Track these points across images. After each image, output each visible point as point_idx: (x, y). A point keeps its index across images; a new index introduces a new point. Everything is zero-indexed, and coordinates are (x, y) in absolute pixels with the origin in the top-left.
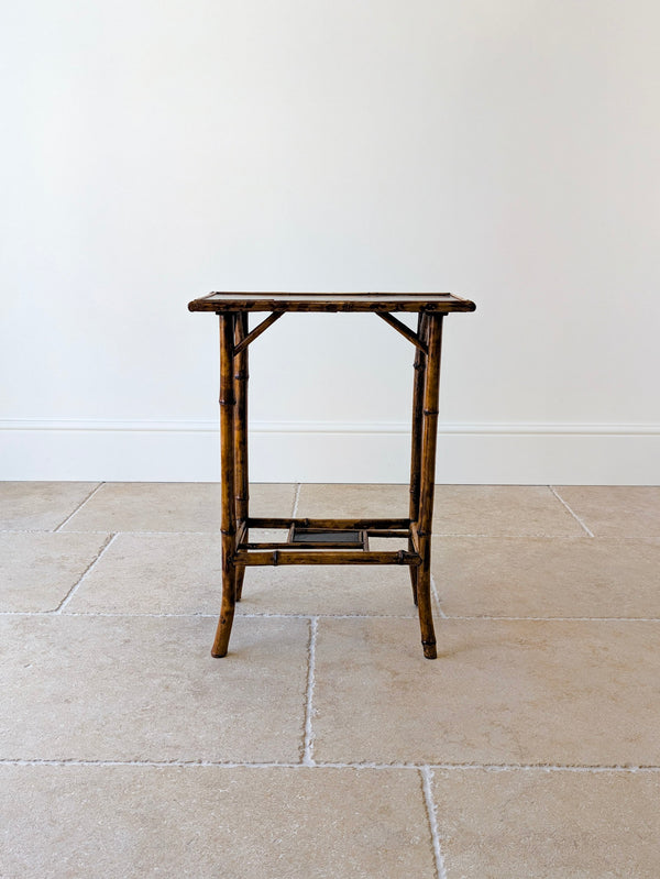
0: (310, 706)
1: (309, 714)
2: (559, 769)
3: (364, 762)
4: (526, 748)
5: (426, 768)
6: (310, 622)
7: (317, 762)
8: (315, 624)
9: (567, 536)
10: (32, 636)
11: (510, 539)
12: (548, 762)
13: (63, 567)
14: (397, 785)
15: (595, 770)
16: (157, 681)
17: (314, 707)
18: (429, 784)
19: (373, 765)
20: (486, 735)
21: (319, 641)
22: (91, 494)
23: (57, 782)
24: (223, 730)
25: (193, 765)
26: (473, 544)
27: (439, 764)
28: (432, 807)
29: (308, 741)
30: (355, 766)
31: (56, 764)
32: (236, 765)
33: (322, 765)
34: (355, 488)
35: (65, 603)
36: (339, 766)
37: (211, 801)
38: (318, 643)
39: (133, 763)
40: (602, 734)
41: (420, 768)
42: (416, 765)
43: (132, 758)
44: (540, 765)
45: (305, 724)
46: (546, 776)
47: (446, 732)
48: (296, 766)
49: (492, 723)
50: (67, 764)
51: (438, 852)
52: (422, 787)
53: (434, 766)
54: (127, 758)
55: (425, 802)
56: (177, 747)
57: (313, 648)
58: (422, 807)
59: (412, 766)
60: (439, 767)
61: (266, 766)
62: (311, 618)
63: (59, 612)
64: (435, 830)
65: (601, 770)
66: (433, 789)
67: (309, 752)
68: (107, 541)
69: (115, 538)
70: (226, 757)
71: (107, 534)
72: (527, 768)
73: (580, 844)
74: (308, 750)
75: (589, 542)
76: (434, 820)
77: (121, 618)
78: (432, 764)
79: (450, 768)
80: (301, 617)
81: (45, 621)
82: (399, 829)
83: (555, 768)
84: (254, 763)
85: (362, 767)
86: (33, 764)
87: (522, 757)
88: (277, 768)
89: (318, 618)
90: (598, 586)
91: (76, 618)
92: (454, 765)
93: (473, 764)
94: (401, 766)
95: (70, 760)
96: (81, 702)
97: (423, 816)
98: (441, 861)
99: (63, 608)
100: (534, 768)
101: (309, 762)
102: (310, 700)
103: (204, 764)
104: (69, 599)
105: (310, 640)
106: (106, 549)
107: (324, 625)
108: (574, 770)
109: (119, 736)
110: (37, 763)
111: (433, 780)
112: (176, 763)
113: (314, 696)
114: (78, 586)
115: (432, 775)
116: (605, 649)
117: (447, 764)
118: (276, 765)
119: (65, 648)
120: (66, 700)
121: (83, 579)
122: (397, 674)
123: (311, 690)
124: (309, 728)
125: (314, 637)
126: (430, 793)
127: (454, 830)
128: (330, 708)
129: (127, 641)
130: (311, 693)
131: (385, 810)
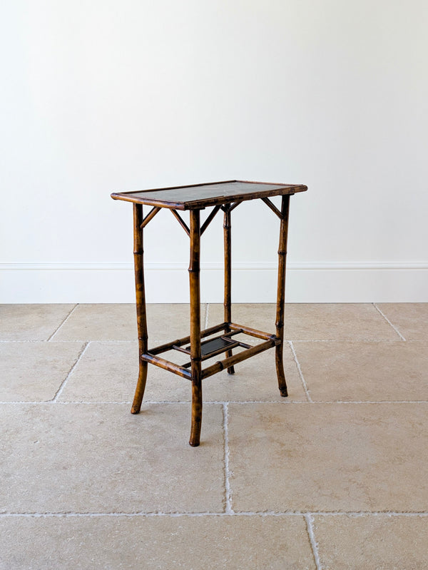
0: (227, 470)
1: (227, 475)
2: (397, 515)
3: (266, 511)
4: (374, 499)
5: (309, 515)
6: (223, 407)
7: (235, 512)
8: (226, 408)
9: (388, 340)
10: (37, 419)
11: (351, 343)
12: (390, 509)
13: (55, 368)
14: (290, 528)
15: (421, 515)
16: (123, 452)
17: (230, 470)
18: (311, 527)
19: (273, 513)
20: (347, 489)
21: (230, 420)
22: (70, 313)
23: (62, 529)
24: (171, 488)
25: (152, 515)
26: (326, 347)
27: (317, 512)
28: (315, 544)
29: (228, 497)
30: (261, 514)
31: (60, 515)
32: (179, 515)
33: (239, 514)
34: (248, 307)
35: (59, 394)
36: (250, 514)
37: (167, 542)
38: (229, 422)
39: (112, 514)
40: (424, 487)
41: (305, 515)
42: (302, 512)
43: (111, 510)
44: (385, 512)
45: (225, 483)
46: (389, 520)
47: (320, 488)
48: (222, 515)
49: (350, 481)
50: (68, 515)
52: (306, 530)
53: (314, 514)
54: (108, 511)
55: (310, 541)
56: (140, 502)
57: (226, 425)
58: (308, 545)
59: (298, 514)
60: (317, 514)
61: (200, 515)
62: (223, 403)
63: (55, 401)
64: (318, 561)
65: (425, 515)
66: (314, 531)
67: (229, 504)
68: (83, 348)
69: (88, 345)
70: (174, 508)
71: (83, 342)
72: (376, 514)
74: (228, 502)
75: (403, 344)
76: (317, 554)
77: (96, 406)
78: (312, 512)
79: (325, 514)
80: (216, 403)
81: (46, 408)
82: (295, 561)
83: (395, 514)
84: (193, 513)
85: (266, 515)
86: (45, 516)
87: (372, 506)
88: (208, 516)
89: (228, 403)
90: (412, 377)
91: (66, 406)
92: (327, 512)
93: (340, 511)
94: (291, 514)
95: (69, 512)
96: (74, 468)
97: (310, 550)
99: (57, 398)
100: (381, 514)
101: (230, 511)
102: (227, 466)
103: (160, 514)
104: (61, 391)
105: (224, 420)
106: (83, 353)
107: (232, 409)
108: (407, 515)
109: (101, 494)
110: (48, 515)
111: (314, 524)
112: (141, 514)
113: (229, 462)
114: (66, 382)
115: (313, 520)
116: (421, 424)
117: (322, 512)
118: (208, 514)
119: (60, 428)
120: (65, 468)
121: (69, 376)
122: (284, 445)
123: (227, 457)
124: (228, 487)
125: (226, 418)
126: (313, 533)
127: (331, 561)
128: (241, 471)
129: (102, 423)
130: (227, 460)
131: (284, 547)
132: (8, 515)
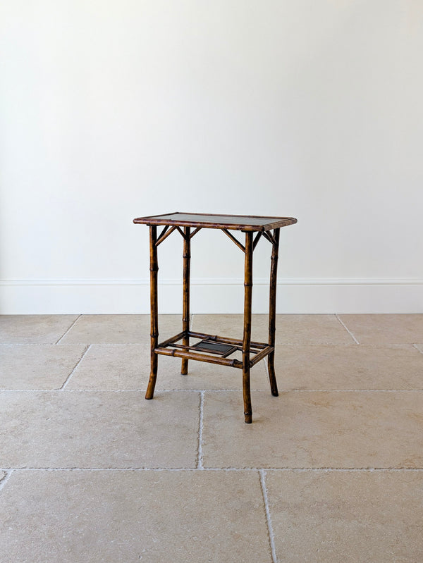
0: (201, 439)
1: (200, 443)
2: (332, 470)
3: (230, 467)
4: (315, 460)
5: (262, 471)
6: (200, 394)
7: (205, 468)
8: (203, 394)
9: (344, 344)
10: (49, 403)
11: (312, 346)
12: (327, 466)
13: (63, 364)
14: (247, 479)
15: (351, 471)
16: (118, 427)
17: (203, 439)
18: (264, 478)
19: (235, 469)
20: (295, 453)
21: (205, 404)
22: (74, 322)
23: (69, 479)
24: (155, 452)
25: (140, 470)
26: (291, 349)
28: (265, 490)
29: (200, 457)
30: (225, 469)
31: (68, 470)
32: (160, 470)
33: (208, 469)
34: (227, 317)
35: (66, 384)
36: (217, 469)
37: (150, 488)
39: (108, 469)
41: (259, 470)
42: (257, 469)
43: (108, 466)
44: (323, 468)
45: (198, 448)
46: (325, 474)
47: (273, 452)
48: (194, 470)
49: (298, 447)
50: (74, 470)
51: (268, 512)
52: (260, 480)
53: (267, 469)
54: (105, 466)
55: (261, 487)
56: (131, 461)
57: (202, 408)
58: (260, 490)
59: (255, 469)
60: (269, 469)
61: (178, 470)
62: (201, 391)
63: (63, 390)
64: (266, 501)
65: (354, 470)
66: (266, 481)
67: (201, 463)
68: (86, 349)
69: (90, 347)
70: (157, 465)
71: (85, 345)
72: (316, 470)
73: (341, 507)
74: (200, 461)
75: (356, 347)
76: (266, 496)
77: (97, 393)
78: (265, 468)
79: (275, 470)
80: (195, 391)
81: (55, 394)
82: (248, 501)
83: (330, 470)
84: (172, 469)
85: (229, 470)
86: (56, 470)
87: (313, 464)
88: (184, 471)
89: (204, 391)
90: (359, 372)
91: (72, 393)
92: (277, 468)
93: (287, 468)
94: (249, 469)
95: (75, 468)
96: (78, 438)
97: (261, 494)
98: (269, 516)
99: (64, 387)
100: (319, 470)
101: (201, 467)
102: (201, 436)
103: (146, 469)
104: (67, 382)
105: (200, 403)
106: (86, 353)
107: (207, 396)
108: (340, 470)
109: (100, 455)
110: (58, 470)
111: (266, 476)
112: (131, 469)
113: (203, 434)
114: (71, 375)
115: (266, 474)
116: (361, 407)
117: (273, 468)
118: (183, 469)
119: (67, 409)
120: (71, 437)
121: (74, 371)
123: (201, 430)
124: (200, 451)
125: (202, 402)
126: (264, 482)
127: (276, 501)
128: (211, 440)
129: (101, 405)
130: (201, 432)
131: (241, 492)
132: (27, 469)
